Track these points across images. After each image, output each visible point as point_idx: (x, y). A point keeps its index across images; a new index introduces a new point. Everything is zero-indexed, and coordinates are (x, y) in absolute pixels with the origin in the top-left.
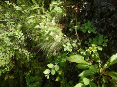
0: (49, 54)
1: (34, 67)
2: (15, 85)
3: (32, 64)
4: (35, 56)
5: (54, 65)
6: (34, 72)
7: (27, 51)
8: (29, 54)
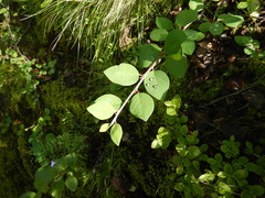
0: (104, 48)
1: (54, 106)
2: (9, 163)
3: (47, 99)
4: (52, 71)
5: (142, 71)
6: (56, 120)
7: (23, 57)
8: (33, 66)
